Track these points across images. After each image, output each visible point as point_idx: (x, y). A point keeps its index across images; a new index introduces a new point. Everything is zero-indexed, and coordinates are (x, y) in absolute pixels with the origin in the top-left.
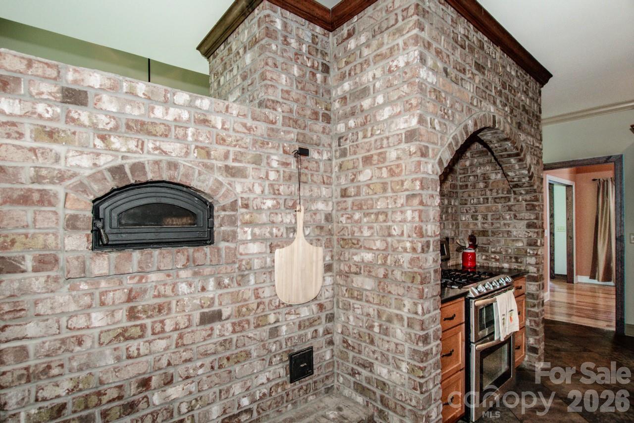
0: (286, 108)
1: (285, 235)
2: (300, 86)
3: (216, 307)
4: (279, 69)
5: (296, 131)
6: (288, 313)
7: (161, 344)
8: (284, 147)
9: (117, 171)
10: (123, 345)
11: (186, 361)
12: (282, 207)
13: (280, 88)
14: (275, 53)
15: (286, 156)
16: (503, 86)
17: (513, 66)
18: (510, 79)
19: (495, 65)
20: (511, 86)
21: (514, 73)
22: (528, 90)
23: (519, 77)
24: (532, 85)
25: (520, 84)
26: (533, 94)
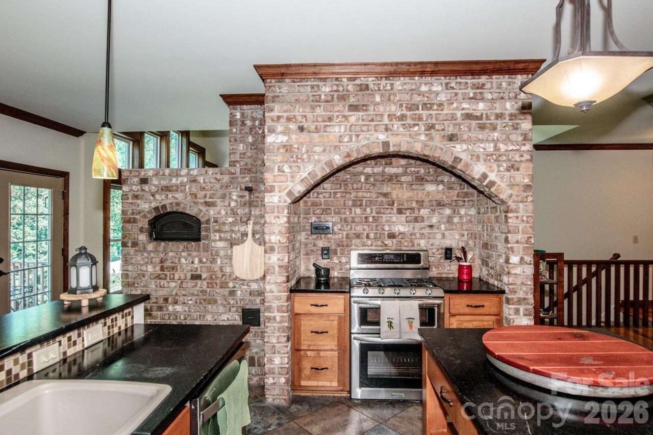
0: (242, 163)
1: (240, 238)
2: (253, 148)
3: (199, 273)
4: (239, 142)
5: (249, 175)
6: (243, 284)
7: (173, 284)
8: (241, 186)
9: (156, 209)
10: (158, 281)
11: (184, 295)
12: (239, 222)
13: (239, 152)
14: (236, 133)
15: (242, 192)
16: (410, 109)
17: (438, 81)
18: (427, 97)
19: (390, 95)
20: (429, 104)
21: (440, 88)
22: (481, 93)
23: (452, 88)
24: (494, 85)
25: (456, 94)
26: (499, 93)
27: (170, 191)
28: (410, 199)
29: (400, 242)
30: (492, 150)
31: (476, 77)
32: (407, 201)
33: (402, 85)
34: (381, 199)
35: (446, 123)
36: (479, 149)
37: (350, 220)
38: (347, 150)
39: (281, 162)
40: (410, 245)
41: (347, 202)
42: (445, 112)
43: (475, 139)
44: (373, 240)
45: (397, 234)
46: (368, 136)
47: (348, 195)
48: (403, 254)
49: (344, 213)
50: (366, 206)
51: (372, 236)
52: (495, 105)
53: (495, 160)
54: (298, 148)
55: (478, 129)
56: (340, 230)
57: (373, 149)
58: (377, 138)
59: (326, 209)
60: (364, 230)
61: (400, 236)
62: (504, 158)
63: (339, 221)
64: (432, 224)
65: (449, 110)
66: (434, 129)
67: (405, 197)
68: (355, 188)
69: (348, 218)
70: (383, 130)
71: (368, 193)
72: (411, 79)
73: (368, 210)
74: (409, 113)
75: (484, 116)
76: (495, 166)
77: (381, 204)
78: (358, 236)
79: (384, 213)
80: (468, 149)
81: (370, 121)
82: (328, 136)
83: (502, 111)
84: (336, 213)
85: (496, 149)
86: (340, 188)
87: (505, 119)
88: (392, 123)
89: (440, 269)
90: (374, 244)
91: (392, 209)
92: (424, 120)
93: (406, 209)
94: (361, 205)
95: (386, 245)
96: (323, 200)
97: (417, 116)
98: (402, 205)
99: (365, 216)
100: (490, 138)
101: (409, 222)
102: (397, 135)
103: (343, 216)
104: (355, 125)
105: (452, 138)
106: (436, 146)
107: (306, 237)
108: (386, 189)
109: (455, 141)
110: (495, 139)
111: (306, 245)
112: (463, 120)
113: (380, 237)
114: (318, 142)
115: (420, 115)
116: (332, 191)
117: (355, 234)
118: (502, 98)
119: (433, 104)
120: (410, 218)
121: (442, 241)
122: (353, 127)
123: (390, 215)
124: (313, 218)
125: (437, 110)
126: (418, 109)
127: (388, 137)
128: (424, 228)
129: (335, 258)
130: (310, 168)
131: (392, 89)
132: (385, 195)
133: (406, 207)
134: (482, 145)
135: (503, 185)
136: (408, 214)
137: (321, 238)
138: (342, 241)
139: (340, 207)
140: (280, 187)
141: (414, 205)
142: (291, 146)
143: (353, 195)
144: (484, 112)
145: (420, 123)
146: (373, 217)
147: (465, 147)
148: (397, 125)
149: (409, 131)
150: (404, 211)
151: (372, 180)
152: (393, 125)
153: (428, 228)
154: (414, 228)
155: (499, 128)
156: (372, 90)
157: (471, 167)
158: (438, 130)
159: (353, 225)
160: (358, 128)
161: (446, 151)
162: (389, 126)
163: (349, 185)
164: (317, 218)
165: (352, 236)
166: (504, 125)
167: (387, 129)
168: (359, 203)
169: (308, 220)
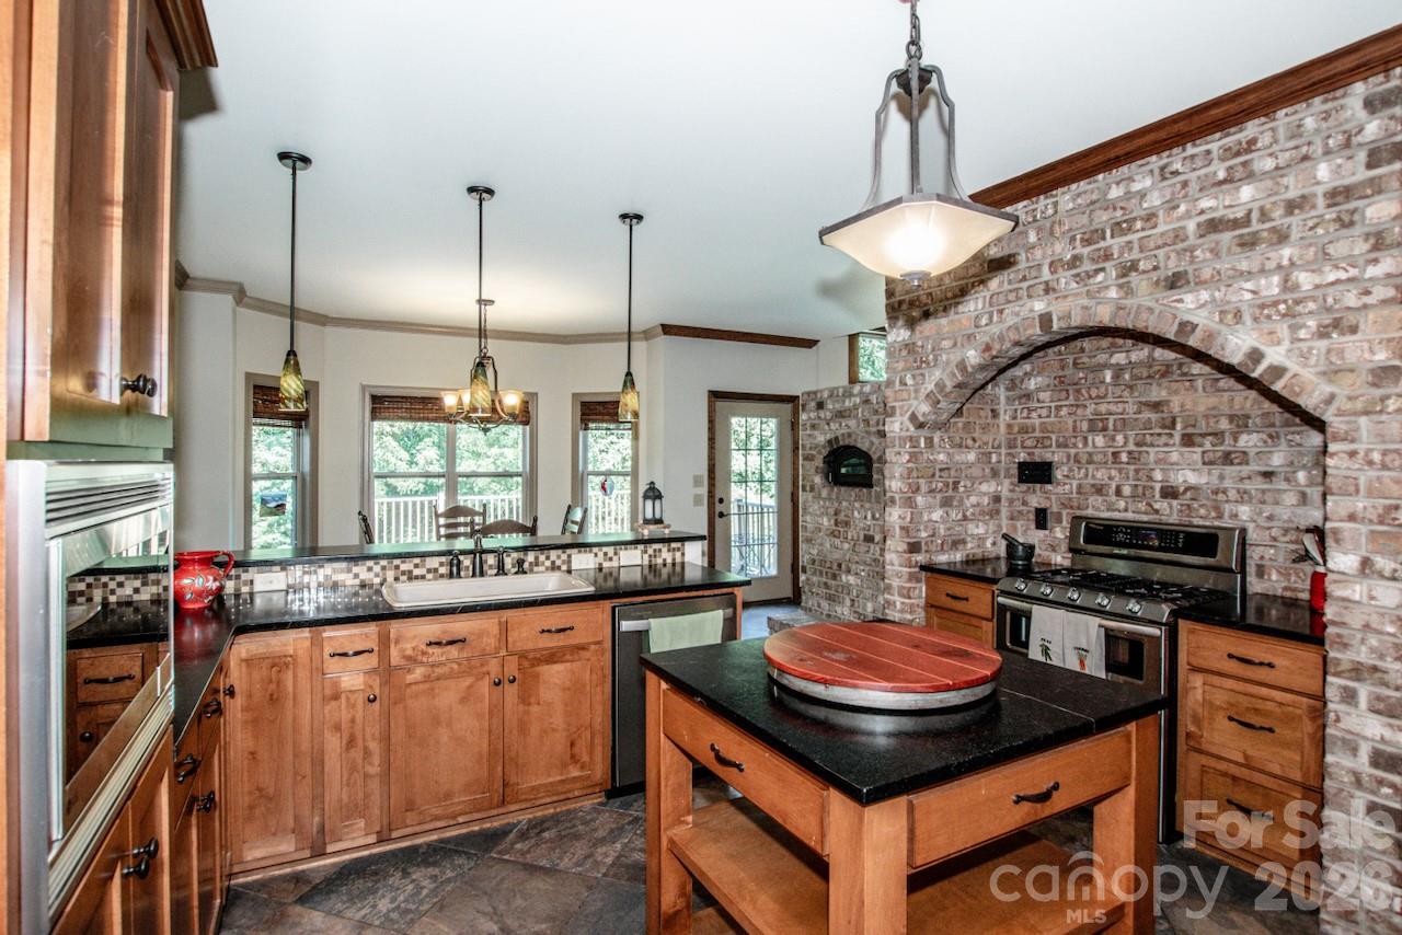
3: (871, 533)
7: (846, 546)
9: (830, 442)
10: (833, 539)
11: (857, 563)
16: (1087, 242)
17: (1143, 168)
18: (1122, 208)
19: (1052, 227)
20: (1125, 221)
21: (1148, 182)
22: (1244, 164)
23: (1176, 173)
24: (1281, 133)
25: (1185, 184)
26: (1296, 147)
27: (844, 417)
28: (1213, 412)
29: (1189, 506)
30: (1276, 291)
31: (1232, 130)
32: (1206, 417)
33: (1074, 200)
34: (1147, 415)
35: (1161, 253)
36: (1243, 293)
37: (1084, 458)
38: (986, 339)
39: (903, 370)
40: (1213, 514)
41: (1078, 423)
42: (1161, 228)
43: (1231, 273)
44: (1130, 500)
45: (1182, 489)
46: (1017, 309)
47: (1079, 411)
48: (1178, 532)
49: (1075, 446)
50: (1115, 430)
51: (1127, 490)
52: (1285, 181)
53: (1284, 316)
54: (922, 347)
55: (1239, 249)
56: (1067, 476)
57: (1025, 330)
58: (1032, 310)
59: (1043, 438)
60: (1110, 478)
61: (1189, 494)
62: (1311, 306)
63: (1065, 460)
64: (1270, 469)
65: (1170, 223)
66: (1137, 270)
67: (1202, 408)
68: (1094, 395)
69: (1081, 455)
70: (1042, 293)
71: (1119, 405)
72: (1090, 183)
73: (1120, 438)
74: (1086, 251)
75: (1255, 216)
76: (1283, 330)
77: (1148, 425)
78: (1099, 490)
79: (1152, 445)
80: (1214, 300)
81: (1021, 281)
82: (959, 321)
83: (1306, 191)
84: (1058, 446)
85: (1288, 285)
86: (1067, 398)
87: (1314, 207)
88: (1056, 276)
89: (1293, 579)
90: (1131, 508)
91: (1171, 435)
92: (1115, 257)
93: (1203, 435)
94: (1105, 429)
95: (1157, 512)
96: (1037, 422)
97: (1102, 253)
98: (1194, 426)
99: (1112, 450)
100: (1271, 265)
101: (1211, 463)
102: (1066, 297)
103: (1073, 451)
104: (998, 294)
105: (1175, 282)
106: (1139, 307)
107: (1011, 487)
108: (1157, 393)
109: (1180, 287)
110: (1285, 262)
111: (1011, 501)
112: (1201, 236)
113: (1144, 494)
114: (948, 333)
115: (1106, 249)
116: (1053, 405)
117: (1093, 486)
118: (1305, 158)
119: (1135, 219)
120: (1211, 454)
121: (1300, 511)
122: (995, 297)
123: (1166, 449)
124: (1022, 455)
125: (1143, 229)
126: (1104, 238)
127: (1049, 304)
128: (1249, 478)
129: (1058, 529)
130: (937, 374)
131: (1056, 212)
132: (1156, 406)
133: (1204, 431)
134: (1249, 285)
135: (1308, 374)
136: (1208, 446)
137: (1034, 491)
138: (1070, 499)
139: (1067, 435)
140: (901, 407)
141: (1224, 424)
142: (914, 343)
143: (1091, 408)
144: (1256, 206)
145: (1107, 265)
146: (1130, 453)
147: (1204, 295)
148: (1065, 280)
149: (1086, 285)
150: (1198, 440)
151: (1127, 376)
152: (1058, 280)
153: (1260, 479)
154: (1222, 478)
155: (1295, 235)
156: (1024, 225)
157: (1220, 340)
158: (1144, 272)
159: (1091, 467)
160: (1002, 298)
161: (1161, 312)
162: (1051, 284)
163: (1084, 391)
164: (1029, 454)
165: (1087, 489)
166: (1310, 223)
167: (1048, 290)
168: (1100, 425)
169: (1014, 457)
